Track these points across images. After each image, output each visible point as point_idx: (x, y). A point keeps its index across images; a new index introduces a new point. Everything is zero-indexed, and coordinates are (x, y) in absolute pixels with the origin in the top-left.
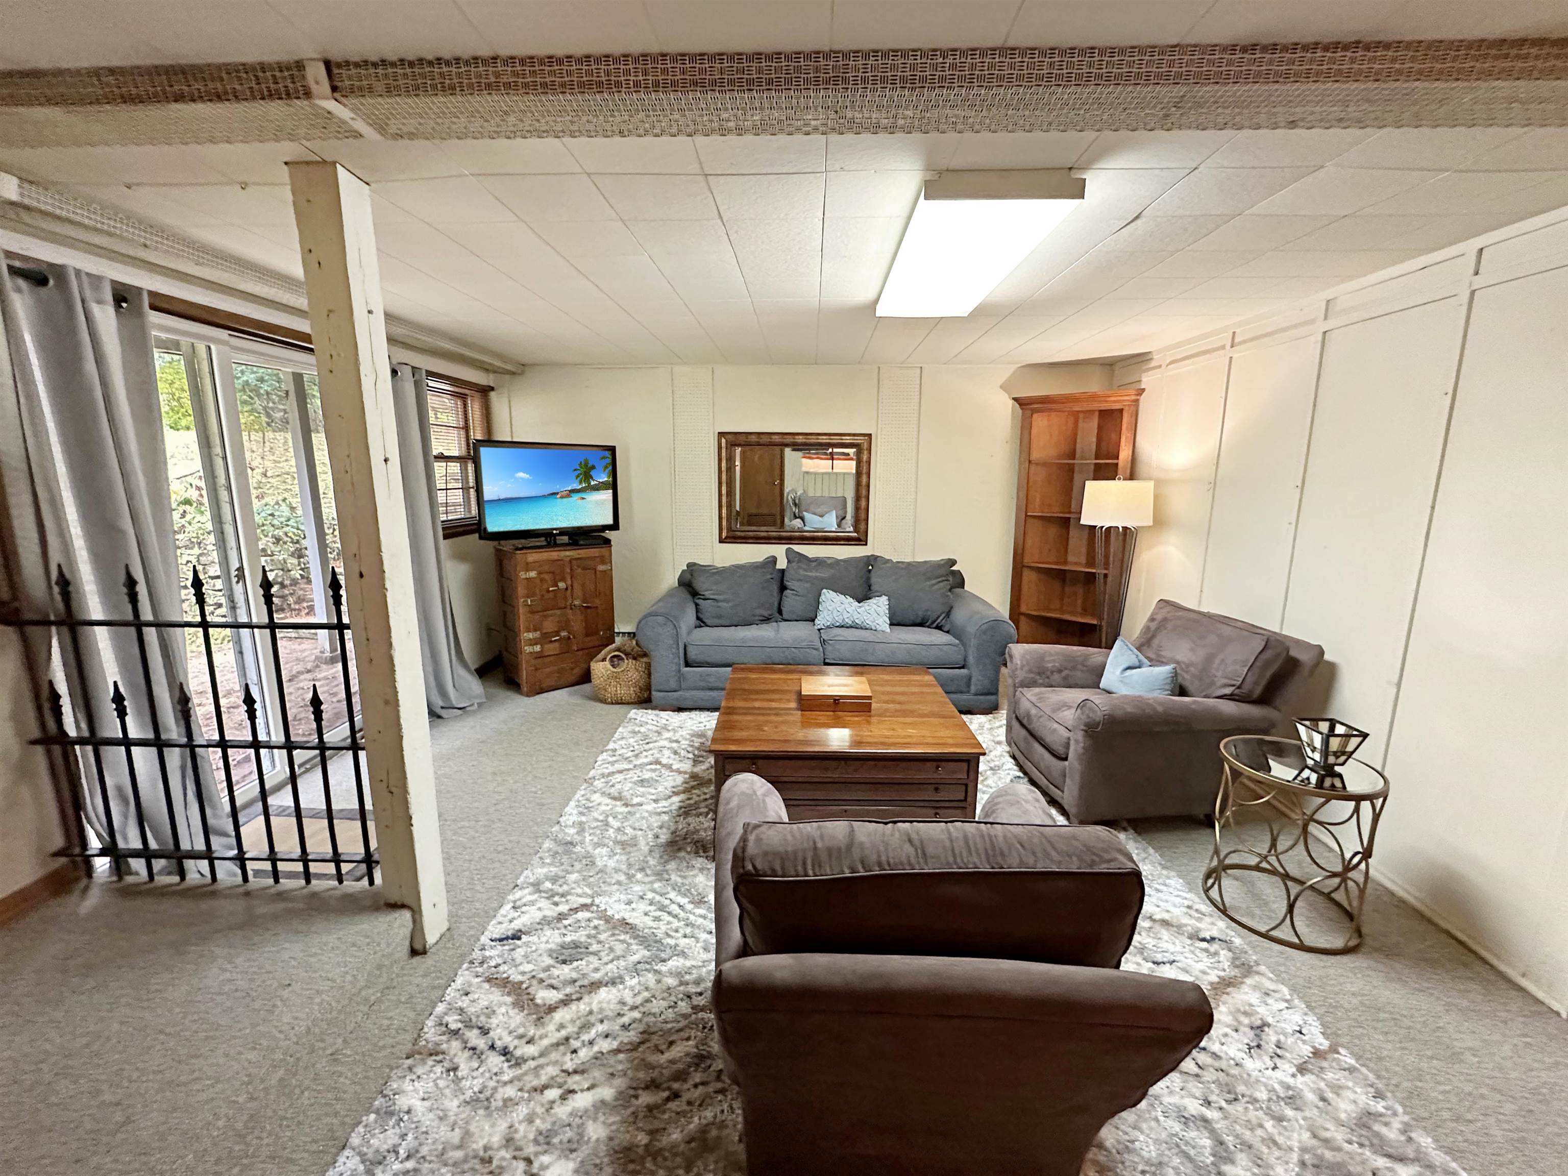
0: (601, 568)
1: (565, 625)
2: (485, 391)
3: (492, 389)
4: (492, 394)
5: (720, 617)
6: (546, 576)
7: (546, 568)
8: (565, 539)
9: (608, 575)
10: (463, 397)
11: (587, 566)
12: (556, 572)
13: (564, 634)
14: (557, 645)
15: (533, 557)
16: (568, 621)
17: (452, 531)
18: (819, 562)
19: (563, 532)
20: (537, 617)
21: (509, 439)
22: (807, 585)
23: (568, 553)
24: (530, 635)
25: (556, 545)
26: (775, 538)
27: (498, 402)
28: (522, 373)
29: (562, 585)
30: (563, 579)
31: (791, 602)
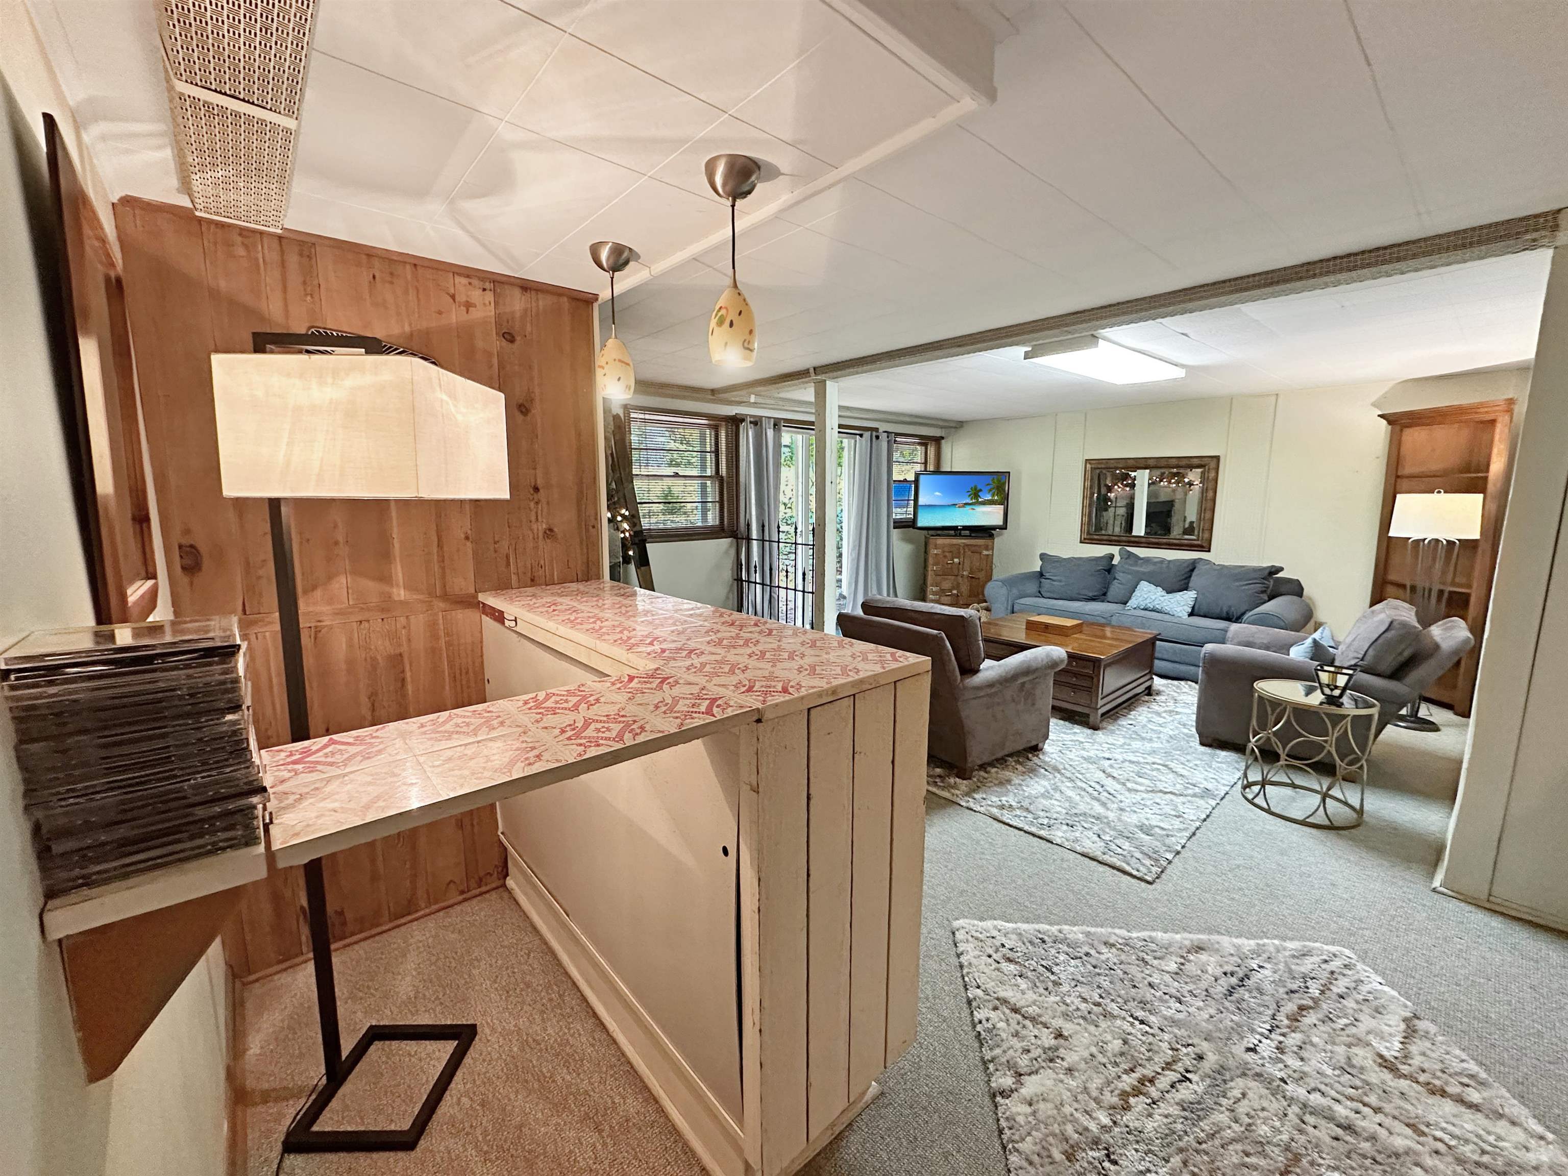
0: (985, 552)
1: (957, 587)
2: (938, 440)
3: (942, 438)
4: (943, 441)
5: (1053, 592)
6: (947, 554)
7: (946, 549)
8: (967, 532)
9: (989, 558)
10: (925, 445)
11: (976, 551)
12: (956, 552)
13: (955, 592)
14: (949, 598)
15: (940, 541)
16: (958, 584)
17: (899, 524)
18: (1147, 560)
19: (965, 528)
20: (939, 578)
21: (949, 470)
22: (1130, 576)
23: (963, 541)
24: (934, 589)
25: (960, 535)
26: (1115, 541)
27: (946, 447)
28: (962, 426)
29: (956, 560)
30: (958, 557)
31: (1115, 589)
